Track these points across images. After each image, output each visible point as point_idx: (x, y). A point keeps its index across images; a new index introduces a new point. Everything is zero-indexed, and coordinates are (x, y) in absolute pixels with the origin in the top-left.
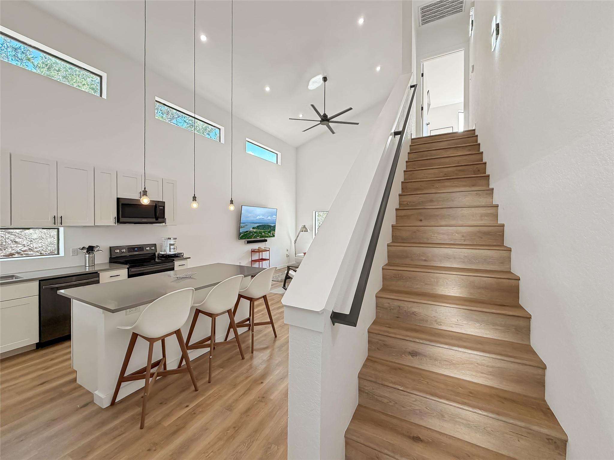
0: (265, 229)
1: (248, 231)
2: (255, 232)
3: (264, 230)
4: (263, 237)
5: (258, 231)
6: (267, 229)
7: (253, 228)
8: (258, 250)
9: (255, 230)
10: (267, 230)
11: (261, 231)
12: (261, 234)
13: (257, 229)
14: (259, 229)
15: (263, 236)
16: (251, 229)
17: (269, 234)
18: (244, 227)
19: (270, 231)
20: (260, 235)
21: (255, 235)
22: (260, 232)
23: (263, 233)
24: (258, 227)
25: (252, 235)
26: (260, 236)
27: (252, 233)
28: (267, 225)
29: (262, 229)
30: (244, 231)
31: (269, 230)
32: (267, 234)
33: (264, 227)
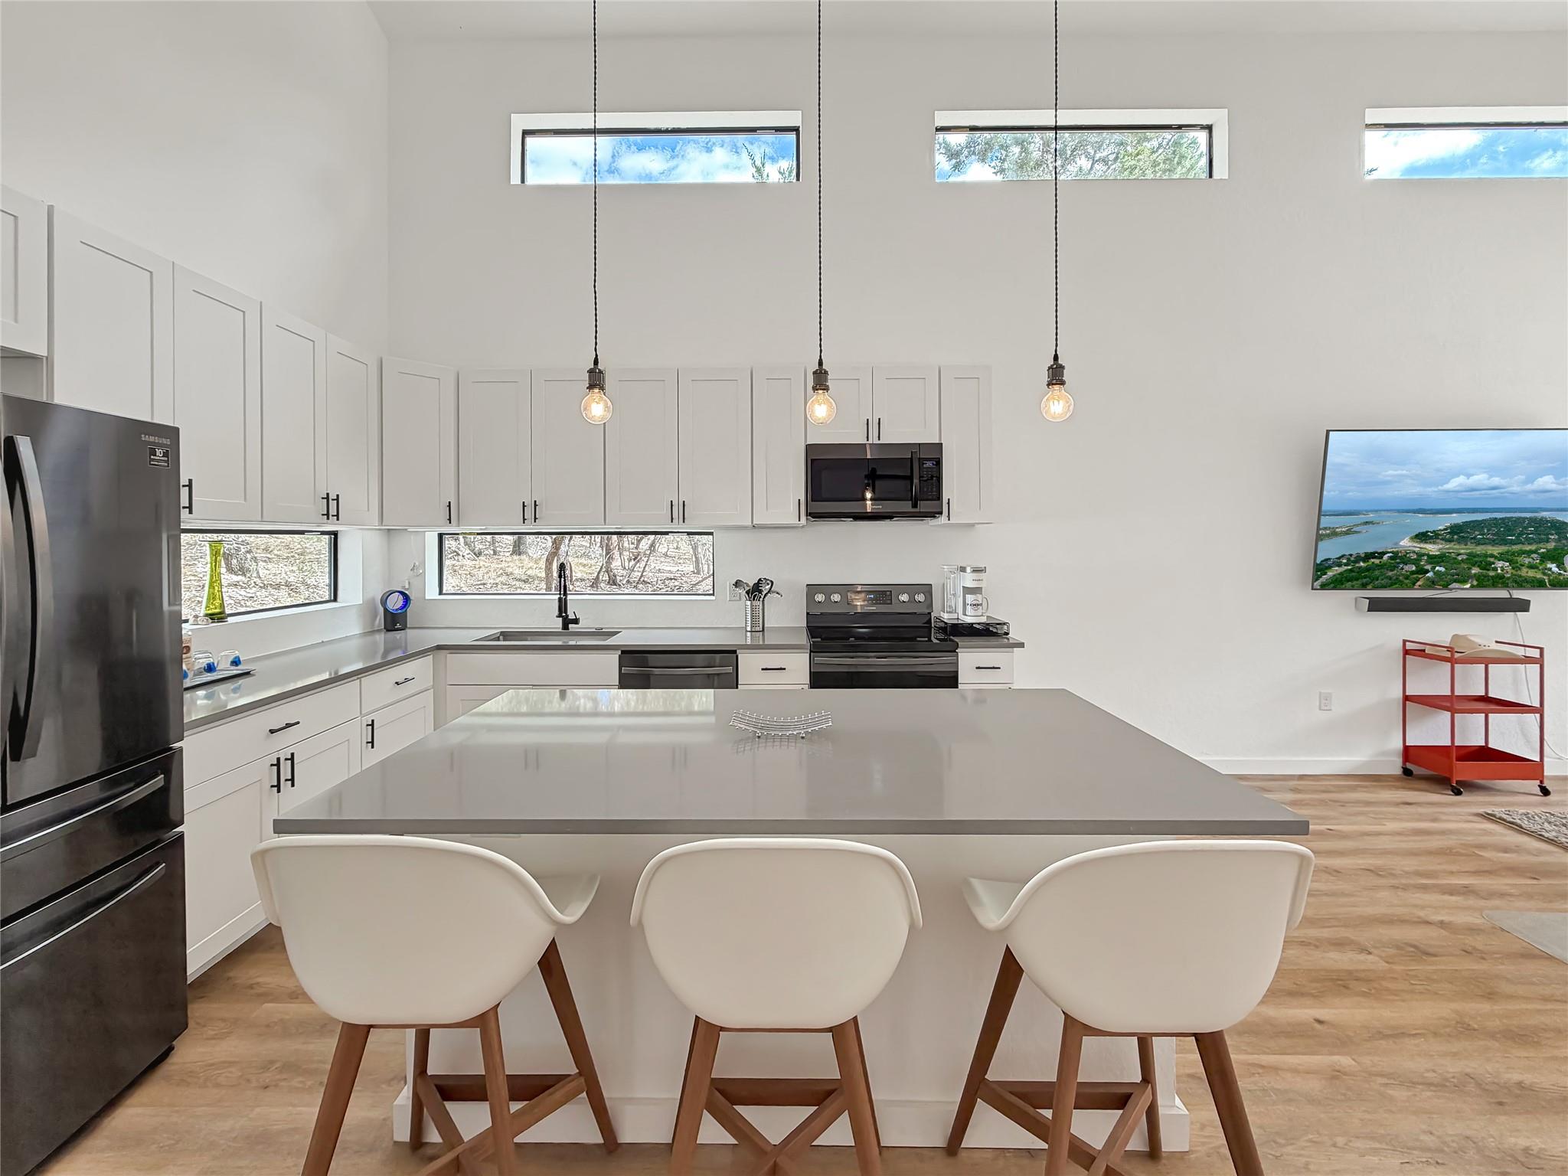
0: (1512, 543)
1: (1384, 553)
2: (1434, 560)
3: (1503, 549)
4: (1499, 581)
5: (1463, 550)
6: (1530, 542)
7: (1422, 537)
8: (1450, 649)
9: (1433, 549)
10: (1533, 547)
11: (1479, 549)
12: (1487, 566)
13: (1450, 541)
14: (1463, 540)
15: (1501, 577)
16: (1406, 543)
17: (1554, 567)
18: (1347, 533)
19: (1555, 549)
20: (1475, 571)
21: (1437, 573)
22: (1471, 555)
23: (1500, 564)
24: (1457, 532)
25: (1413, 573)
26: (1478, 577)
27: (1416, 562)
28: (1530, 519)
29: (1493, 543)
30: (1354, 552)
31: (1551, 545)
32: (1531, 567)
33: (1509, 531)
